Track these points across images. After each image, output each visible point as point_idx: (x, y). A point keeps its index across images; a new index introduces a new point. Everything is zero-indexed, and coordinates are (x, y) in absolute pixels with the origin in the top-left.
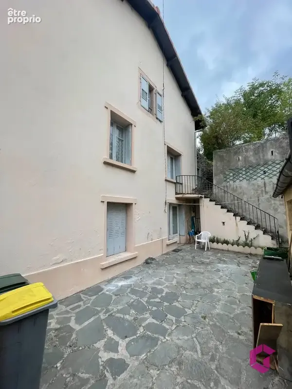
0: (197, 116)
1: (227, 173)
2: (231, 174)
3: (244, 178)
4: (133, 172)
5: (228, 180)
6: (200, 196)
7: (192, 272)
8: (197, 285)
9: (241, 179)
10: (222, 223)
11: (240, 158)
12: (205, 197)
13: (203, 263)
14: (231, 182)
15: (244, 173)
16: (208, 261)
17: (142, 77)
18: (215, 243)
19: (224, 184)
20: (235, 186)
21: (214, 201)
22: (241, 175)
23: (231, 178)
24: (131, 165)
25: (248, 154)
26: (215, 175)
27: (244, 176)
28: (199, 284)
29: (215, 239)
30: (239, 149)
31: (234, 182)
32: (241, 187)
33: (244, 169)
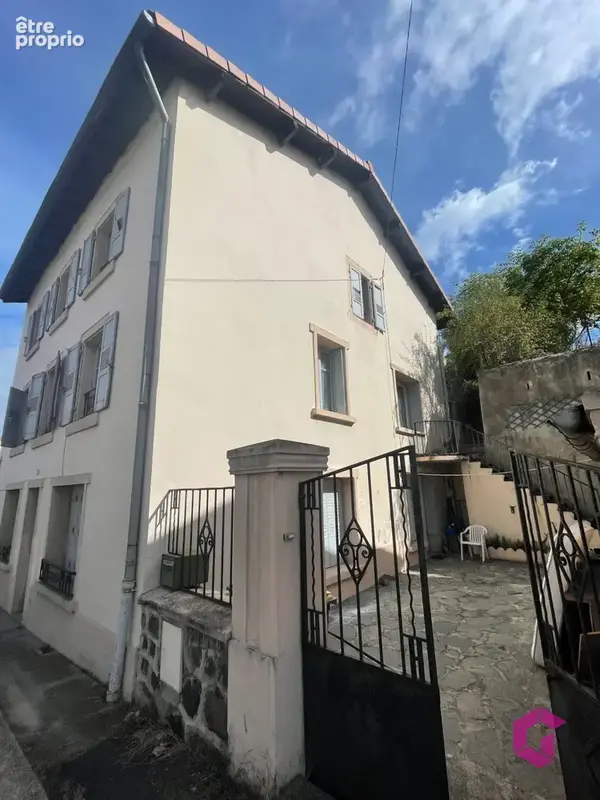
0: (441, 310)
1: (509, 412)
2: (517, 415)
3: (542, 422)
4: (350, 424)
5: (512, 426)
6: (462, 457)
7: (468, 595)
8: (480, 613)
9: (537, 422)
10: (510, 509)
11: (531, 384)
12: (472, 460)
13: (484, 583)
14: (519, 430)
15: (541, 411)
16: (491, 579)
17: (351, 267)
18: (501, 549)
19: (506, 433)
20: (527, 437)
21: (490, 466)
22: (535, 416)
23: (518, 421)
24: (347, 414)
25: (545, 376)
26: (486, 417)
27: (542, 418)
28: (485, 611)
29: (501, 539)
30: (527, 367)
31: (524, 428)
32: (538, 439)
33: (540, 405)
